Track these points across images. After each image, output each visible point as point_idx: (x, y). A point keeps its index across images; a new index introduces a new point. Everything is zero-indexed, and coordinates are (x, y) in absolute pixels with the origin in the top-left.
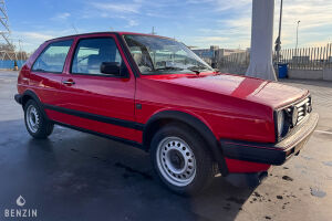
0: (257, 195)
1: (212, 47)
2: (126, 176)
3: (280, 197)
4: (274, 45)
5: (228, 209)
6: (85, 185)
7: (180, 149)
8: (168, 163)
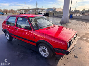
0: (63, 58)
1: (53, 8)
2: (32, 53)
3: (67, 58)
4: (70, 9)
5: (56, 62)
6: (23, 56)
7: (45, 49)
8: (42, 51)
